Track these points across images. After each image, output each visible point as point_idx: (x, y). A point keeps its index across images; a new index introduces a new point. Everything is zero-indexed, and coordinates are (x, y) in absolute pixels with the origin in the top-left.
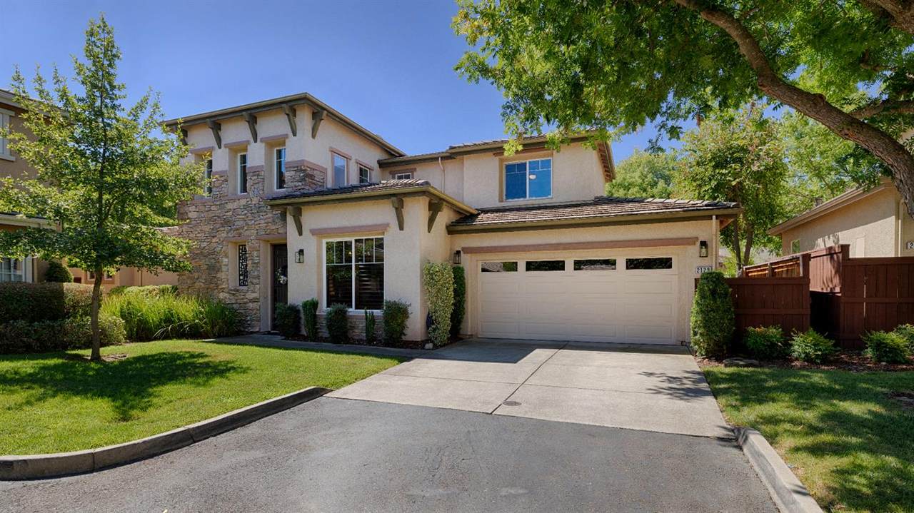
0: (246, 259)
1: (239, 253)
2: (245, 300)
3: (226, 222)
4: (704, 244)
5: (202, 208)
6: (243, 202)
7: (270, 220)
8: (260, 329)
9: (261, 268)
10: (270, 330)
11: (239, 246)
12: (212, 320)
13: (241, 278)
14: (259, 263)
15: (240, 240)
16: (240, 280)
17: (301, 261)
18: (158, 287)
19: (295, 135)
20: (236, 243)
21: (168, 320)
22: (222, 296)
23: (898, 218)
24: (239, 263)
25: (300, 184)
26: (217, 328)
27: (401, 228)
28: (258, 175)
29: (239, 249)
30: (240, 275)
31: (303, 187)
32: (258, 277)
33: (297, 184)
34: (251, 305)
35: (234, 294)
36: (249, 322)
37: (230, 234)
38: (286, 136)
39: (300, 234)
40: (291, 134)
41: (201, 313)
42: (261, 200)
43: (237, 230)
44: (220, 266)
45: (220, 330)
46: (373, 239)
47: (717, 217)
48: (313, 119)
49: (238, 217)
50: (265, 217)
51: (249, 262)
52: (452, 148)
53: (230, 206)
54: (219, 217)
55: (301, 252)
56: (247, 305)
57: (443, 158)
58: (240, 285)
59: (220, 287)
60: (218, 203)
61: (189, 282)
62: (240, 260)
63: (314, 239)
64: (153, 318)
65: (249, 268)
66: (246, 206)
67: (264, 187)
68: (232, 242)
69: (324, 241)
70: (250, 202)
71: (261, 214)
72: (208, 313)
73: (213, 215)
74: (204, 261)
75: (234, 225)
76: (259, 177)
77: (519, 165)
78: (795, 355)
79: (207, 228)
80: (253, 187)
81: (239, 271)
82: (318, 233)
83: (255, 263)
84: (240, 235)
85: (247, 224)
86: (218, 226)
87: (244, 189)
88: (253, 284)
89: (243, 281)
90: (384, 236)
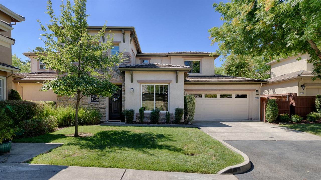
2: (98, 108)
4: (257, 91)
10: (108, 120)
13: (92, 98)
19: (124, 42)
22: (84, 106)
23: (298, 87)
25: (127, 62)
27: (177, 82)
31: (129, 63)
32: (105, 98)
34: (101, 110)
35: (91, 106)
38: (120, 42)
39: (132, 82)
40: (122, 42)
46: (163, 85)
47: (262, 84)
48: (130, 37)
52: (168, 53)
55: (132, 89)
57: (163, 56)
58: (91, 101)
59: (83, 102)
61: (64, 100)
63: (139, 84)
77: (189, 62)
78: (294, 121)
82: (140, 82)
88: (102, 101)
89: (94, 100)
90: (168, 85)
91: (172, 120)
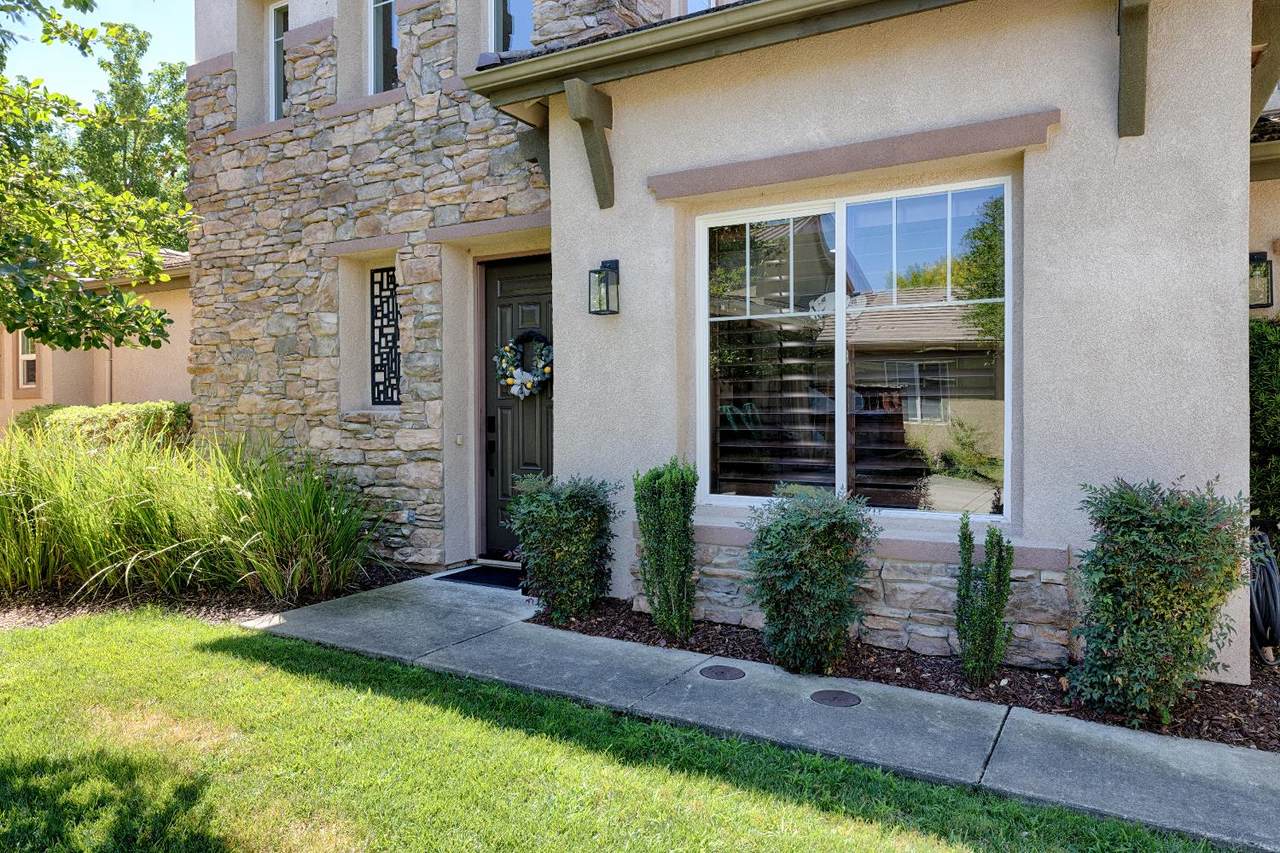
0: (395, 316)
1: (373, 297)
2: (393, 454)
3: (331, 192)
5: (258, 155)
6: (385, 116)
7: (476, 170)
8: (443, 554)
9: (446, 343)
10: (473, 555)
11: (373, 272)
12: (282, 538)
13: (380, 377)
14: (436, 323)
15: (375, 251)
16: (375, 384)
17: (613, 307)
18: (133, 408)
20: (361, 263)
21: (138, 529)
22: (319, 437)
24: (373, 327)
25: (591, 20)
26: (297, 567)
28: (438, 15)
29: (373, 283)
30: (375, 369)
32: (436, 375)
33: (578, 23)
34: (412, 472)
35: (356, 433)
36: (406, 531)
37: (341, 230)
39: (605, 197)
41: (242, 506)
42: (445, 101)
43: (365, 213)
44: (314, 340)
45: (307, 570)
46: (945, 196)
49: (370, 169)
50: (460, 161)
51: (406, 324)
53: (343, 136)
54: (308, 178)
55: (609, 271)
56: (401, 470)
58: (376, 402)
59: (313, 409)
60: (305, 132)
61: (221, 392)
62: (374, 317)
63: (663, 218)
64: (93, 520)
65: (405, 344)
66: (393, 133)
67: (454, 54)
68: (349, 259)
69: (702, 225)
70: (406, 116)
71: (446, 151)
72: (269, 507)
73: (292, 172)
74: (263, 323)
75: (356, 199)
76: (438, 23)
79: (272, 218)
80: (417, 60)
81: (373, 356)
82: (676, 190)
83: (425, 326)
84: (376, 230)
85: (398, 192)
86: (305, 206)
87: (389, 77)
88: (418, 397)
89: (386, 389)
90: (1006, 181)
91: (1047, 645)
